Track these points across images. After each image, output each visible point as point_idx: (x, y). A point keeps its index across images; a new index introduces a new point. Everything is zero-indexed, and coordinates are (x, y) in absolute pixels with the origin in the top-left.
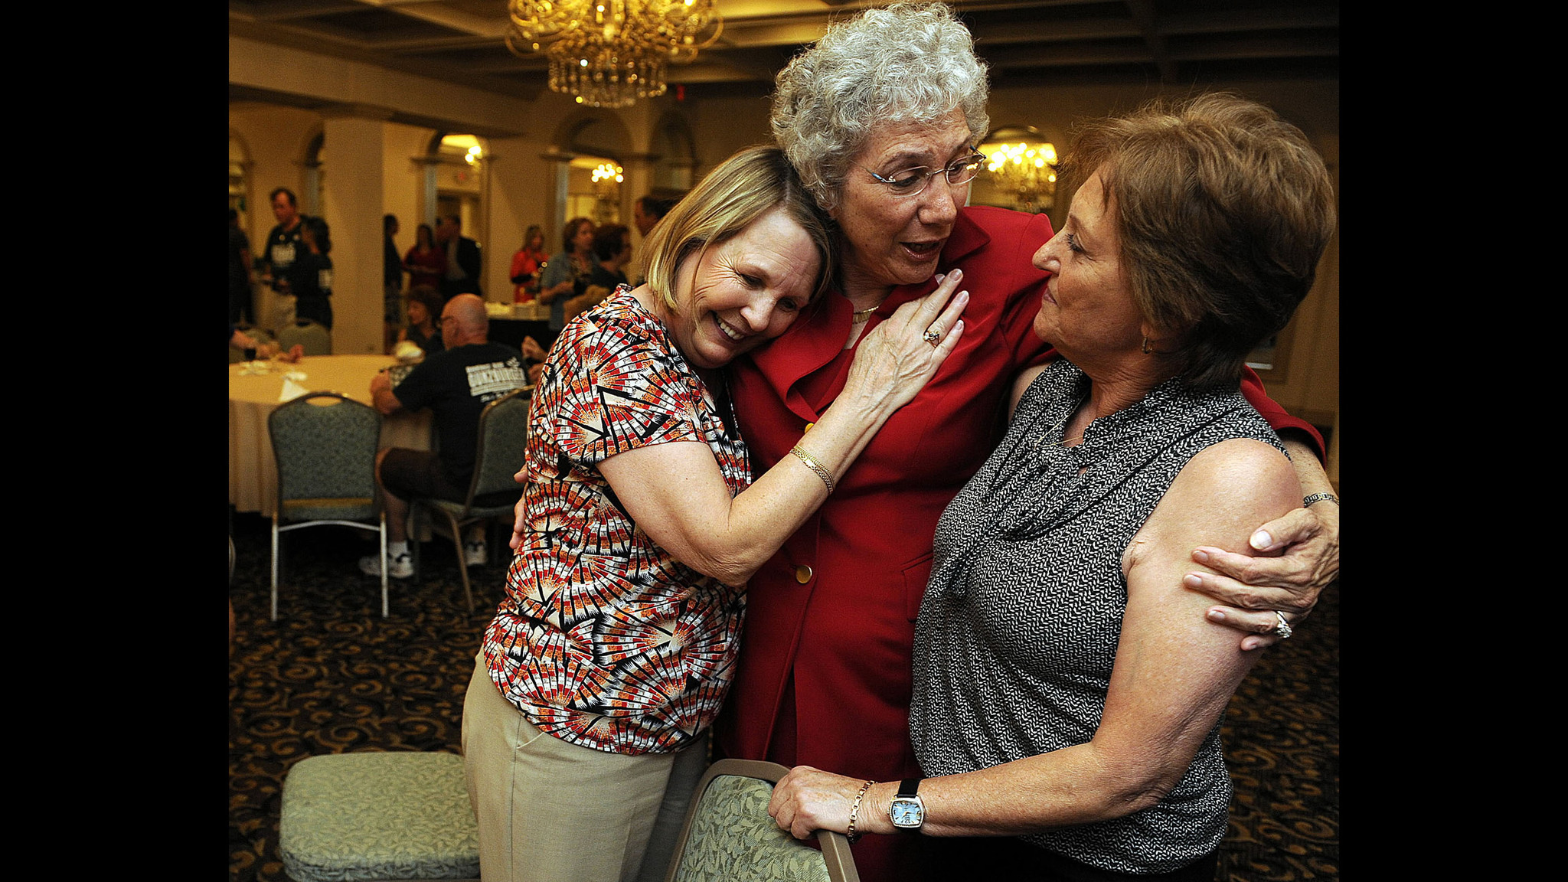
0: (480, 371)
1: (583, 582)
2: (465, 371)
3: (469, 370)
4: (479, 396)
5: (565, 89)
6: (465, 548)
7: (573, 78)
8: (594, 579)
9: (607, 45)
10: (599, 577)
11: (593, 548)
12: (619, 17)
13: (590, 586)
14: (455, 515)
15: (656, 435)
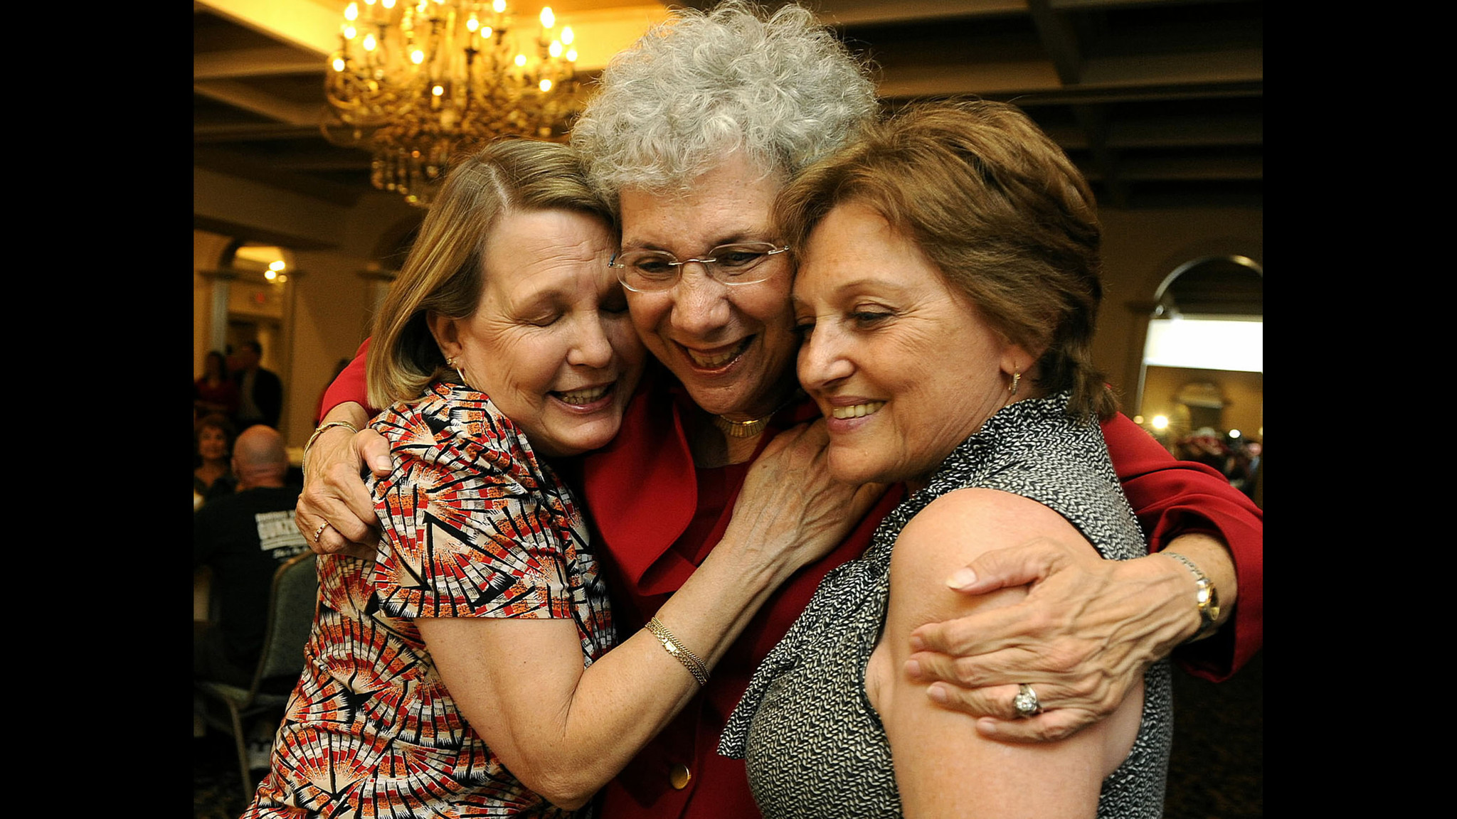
0: (274, 520)
1: (393, 776)
2: (254, 520)
3: (259, 517)
4: (271, 551)
5: (391, 186)
6: (248, 746)
7: (402, 172)
8: (409, 773)
9: (443, 134)
10: (415, 771)
11: (411, 734)
12: (460, 101)
13: (402, 782)
14: (236, 702)
15: (493, 604)
